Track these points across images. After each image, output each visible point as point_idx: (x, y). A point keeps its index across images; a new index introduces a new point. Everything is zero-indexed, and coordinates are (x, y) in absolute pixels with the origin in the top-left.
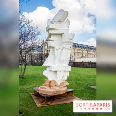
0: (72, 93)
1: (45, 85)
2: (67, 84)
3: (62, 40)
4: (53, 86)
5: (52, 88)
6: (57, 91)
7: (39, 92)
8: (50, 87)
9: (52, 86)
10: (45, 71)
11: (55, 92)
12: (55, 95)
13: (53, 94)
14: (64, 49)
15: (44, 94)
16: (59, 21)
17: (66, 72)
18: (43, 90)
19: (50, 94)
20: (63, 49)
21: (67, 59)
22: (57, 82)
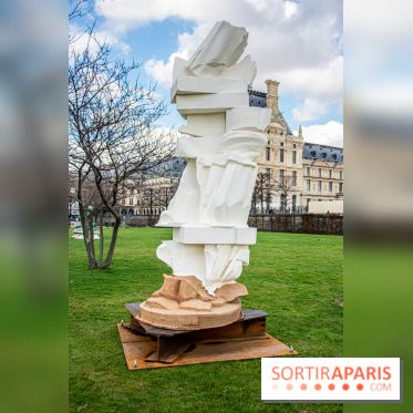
0: (263, 325)
1: (161, 295)
2: (243, 291)
3: (225, 132)
4: (187, 300)
5: (184, 304)
6: (199, 317)
7: (141, 319)
8: (179, 303)
9: (184, 300)
10: (165, 244)
11: (195, 321)
12: (192, 329)
13: (188, 328)
14: (231, 167)
15: (155, 324)
16: (213, 65)
17: (235, 248)
18: (154, 310)
19: (174, 328)
20: (224, 167)
21: (241, 203)
22: (204, 284)
